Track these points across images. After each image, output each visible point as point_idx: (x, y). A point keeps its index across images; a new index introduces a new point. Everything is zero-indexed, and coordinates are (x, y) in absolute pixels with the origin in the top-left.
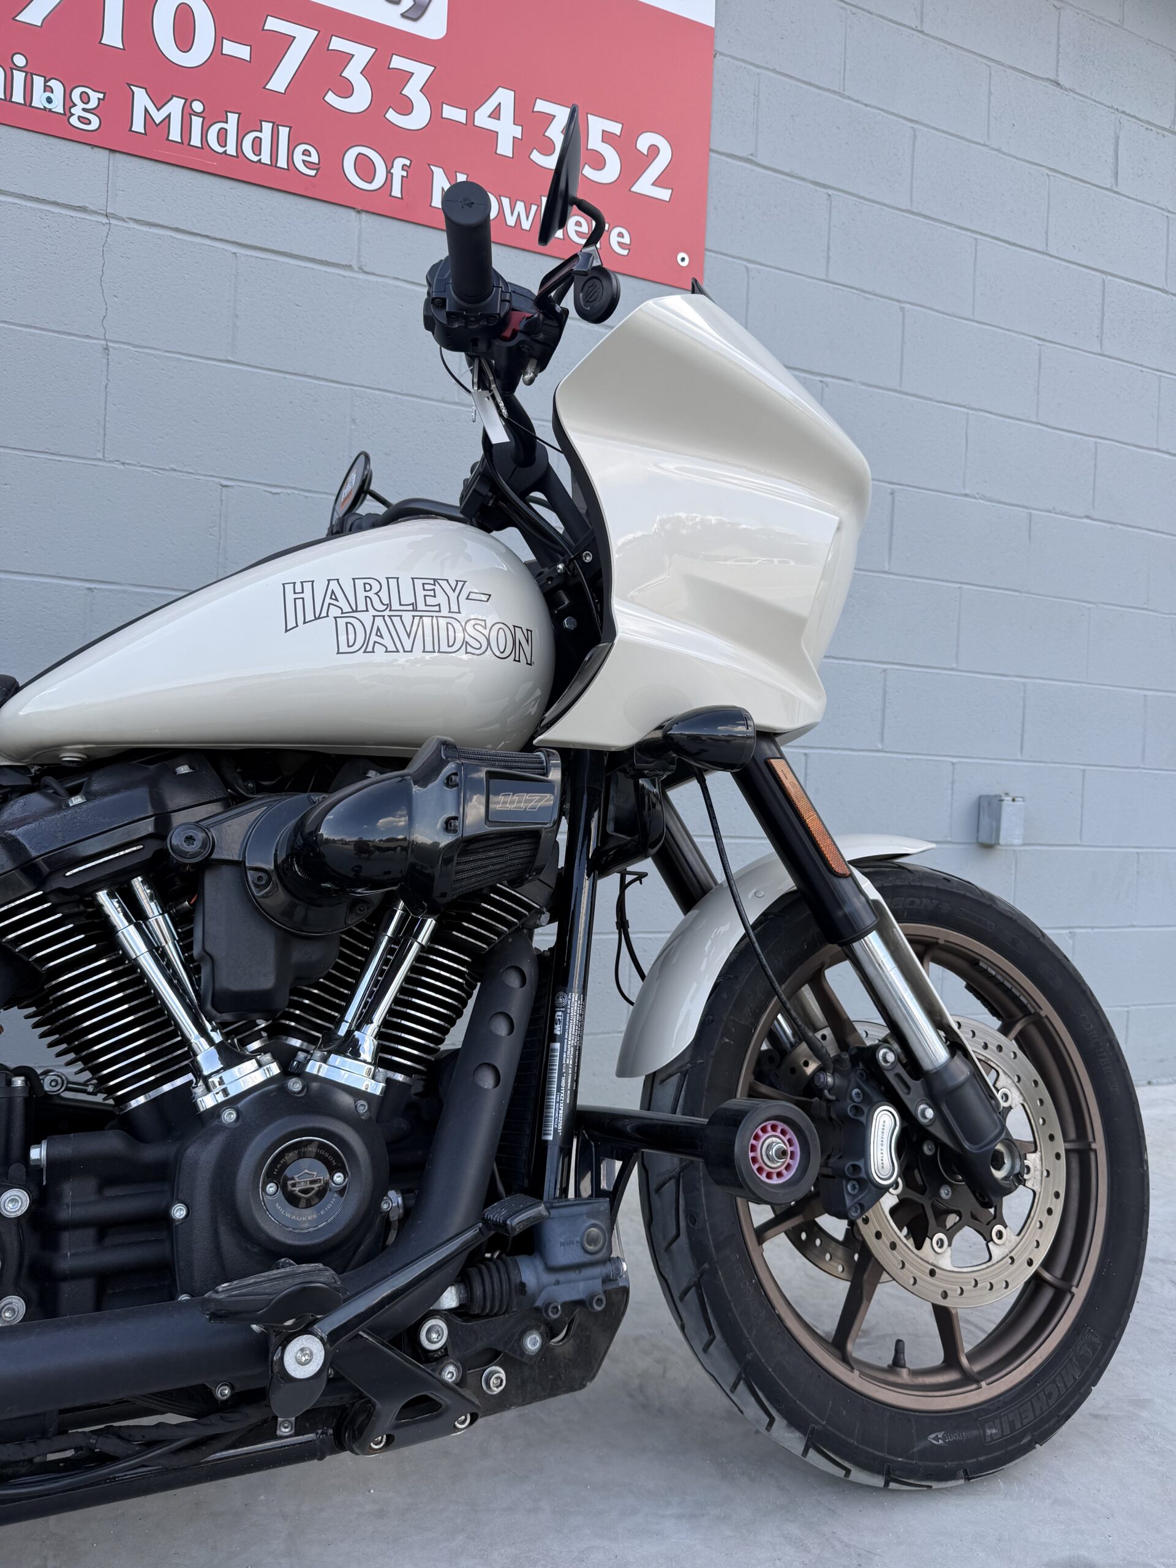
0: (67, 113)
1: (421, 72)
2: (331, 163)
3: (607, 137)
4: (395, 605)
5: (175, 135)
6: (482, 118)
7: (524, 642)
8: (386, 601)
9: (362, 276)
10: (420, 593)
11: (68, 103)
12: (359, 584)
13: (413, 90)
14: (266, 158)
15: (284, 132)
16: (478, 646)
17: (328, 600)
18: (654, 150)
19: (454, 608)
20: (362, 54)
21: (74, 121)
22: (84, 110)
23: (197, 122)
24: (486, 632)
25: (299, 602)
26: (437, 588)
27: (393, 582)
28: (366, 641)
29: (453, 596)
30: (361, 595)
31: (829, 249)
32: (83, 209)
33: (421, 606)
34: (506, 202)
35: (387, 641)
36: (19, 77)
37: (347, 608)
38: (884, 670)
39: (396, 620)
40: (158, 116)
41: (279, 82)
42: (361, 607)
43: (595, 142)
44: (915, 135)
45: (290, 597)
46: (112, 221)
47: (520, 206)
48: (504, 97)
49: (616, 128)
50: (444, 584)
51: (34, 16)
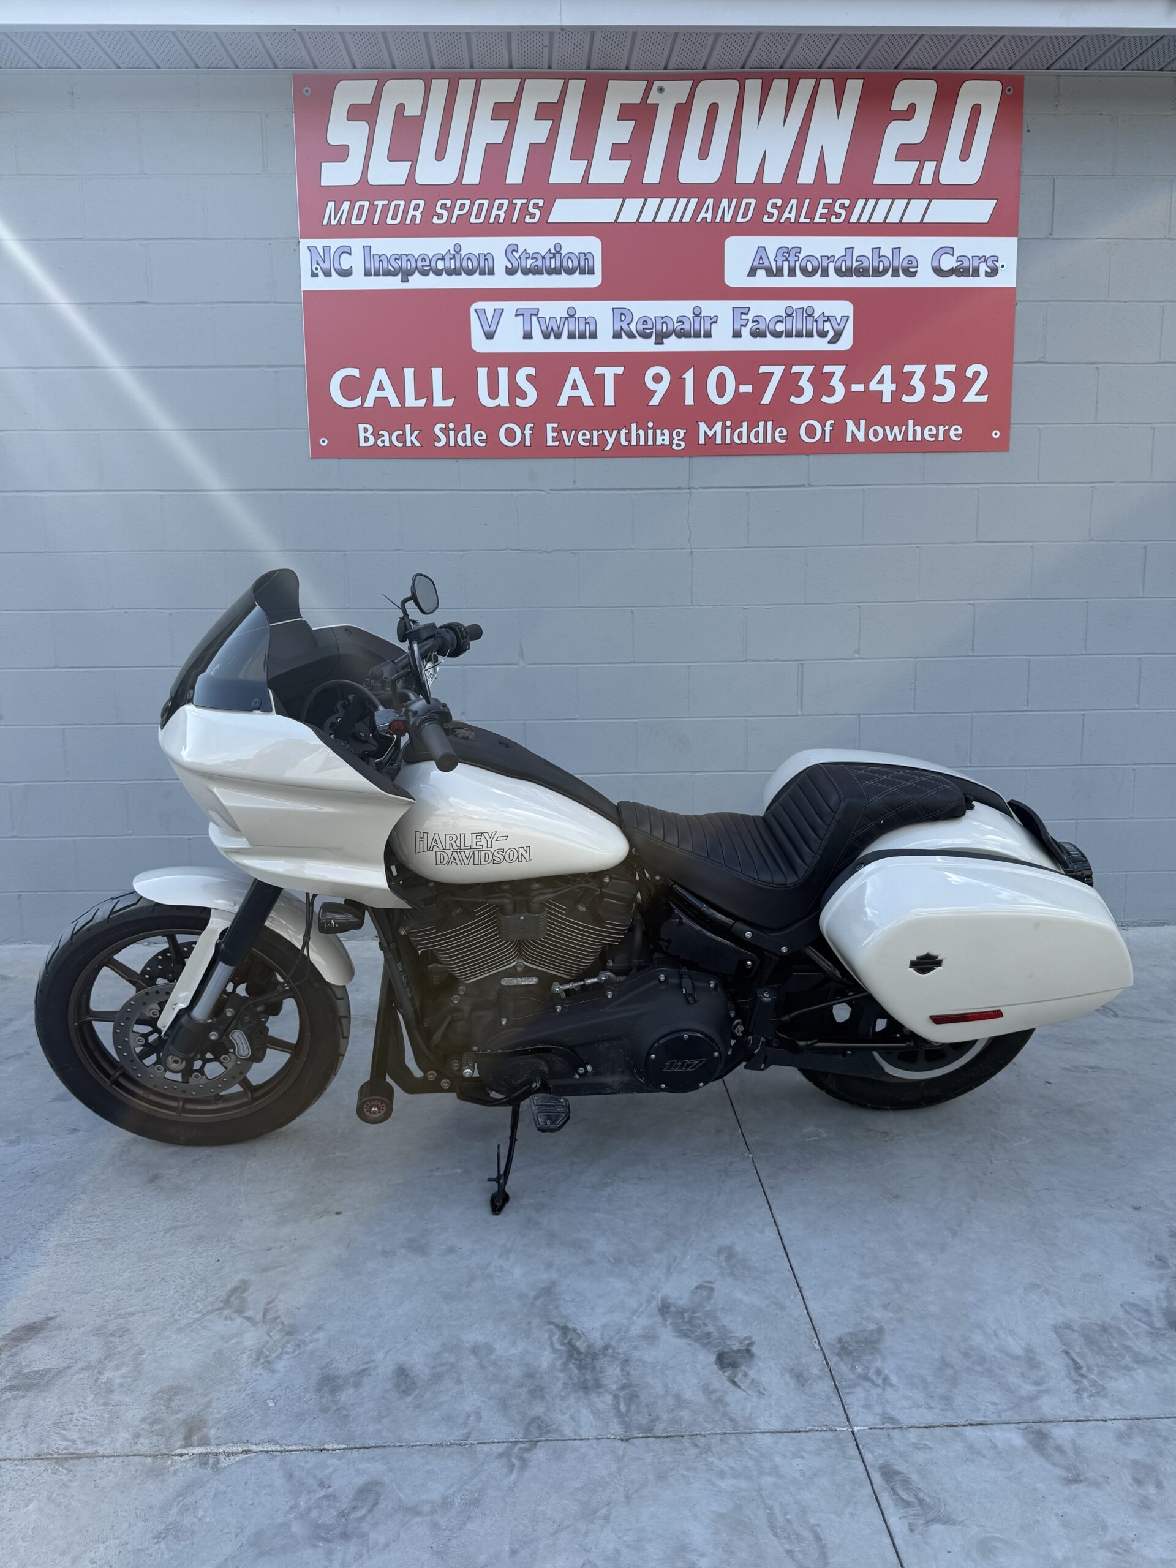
0: (671, 443)
1: (839, 370)
2: (793, 437)
3: (947, 375)
5: (718, 441)
6: (874, 386)
9: (811, 489)
11: (671, 438)
13: (835, 382)
14: (761, 440)
15: (770, 424)
18: (977, 374)
20: (807, 370)
21: (674, 447)
22: (678, 440)
23: (728, 431)
31: (1097, 403)
32: (679, 488)
34: (887, 428)
36: (650, 432)
38: (1140, 659)
40: (710, 434)
41: (766, 399)
43: (940, 380)
44: (1163, 310)
46: (692, 491)
47: (896, 429)
48: (886, 370)
49: (952, 368)
51: (655, 401)
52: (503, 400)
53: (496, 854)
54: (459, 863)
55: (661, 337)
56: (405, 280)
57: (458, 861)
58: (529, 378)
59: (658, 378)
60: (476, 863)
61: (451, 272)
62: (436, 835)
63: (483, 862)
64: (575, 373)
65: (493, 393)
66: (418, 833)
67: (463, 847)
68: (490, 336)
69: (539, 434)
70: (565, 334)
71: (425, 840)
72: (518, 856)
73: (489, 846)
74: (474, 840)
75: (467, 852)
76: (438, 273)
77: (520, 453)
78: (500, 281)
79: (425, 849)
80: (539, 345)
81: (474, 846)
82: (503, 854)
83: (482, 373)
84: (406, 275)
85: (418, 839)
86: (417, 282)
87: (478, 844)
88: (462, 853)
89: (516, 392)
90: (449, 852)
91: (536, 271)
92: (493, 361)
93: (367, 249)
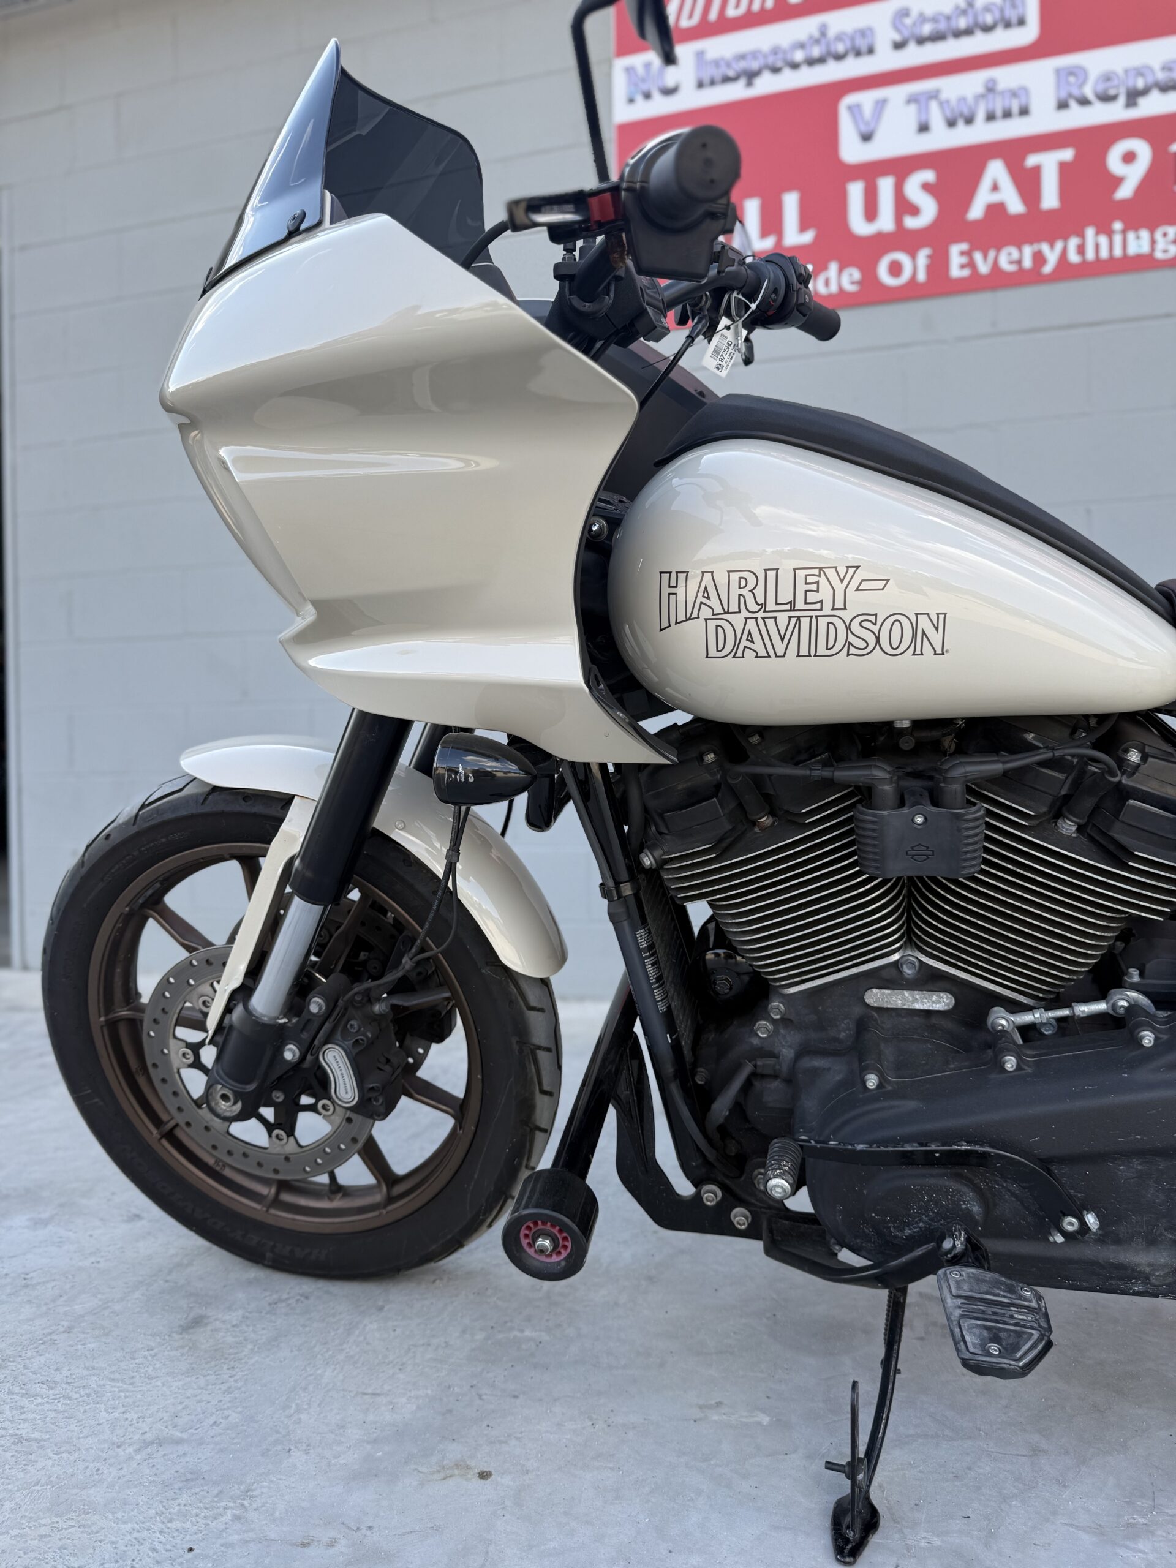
0: (1154, 250)
11: (1153, 242)
21: (1158, 255)
22: (1165, 243)
36: (1118, 237)
51: (1125, 192)
52: (886, 222)
53: (855, 627)
54: (762, 652)
55: (1134, 97)
56: (750, 84)
57: (758, 646)
58: (926, 187)
59: (1129, 157)
60: (804, 651)
61: (811, 62)
62: (708, 576)
63: (822, 650)
64: (996, 170)
65: (871, 213)
66: (665, 577)
67: (771, 605)
68: (867, 137)
69: (939, 264)
70: (981, 115)
71: (680, 591)
72: (914, 634)
73: (839, 604)
74: (801, 587)
75: (783, 618)
76: (795, 66)
77: (912, 292)
78: (886, 60)
79: (681, 617)
80: (942, 139)
81: (800, 605)
82: (876, 629)
83: (856, 191)
84: (751, 76)
85: (666, 590)
86: (767, 85)
87: (811, 597)
88: (770, 623)
89: (904, 207)
90: (738, 620)
91: (937, 37)
92: (870, 172)
93: (700, 55)
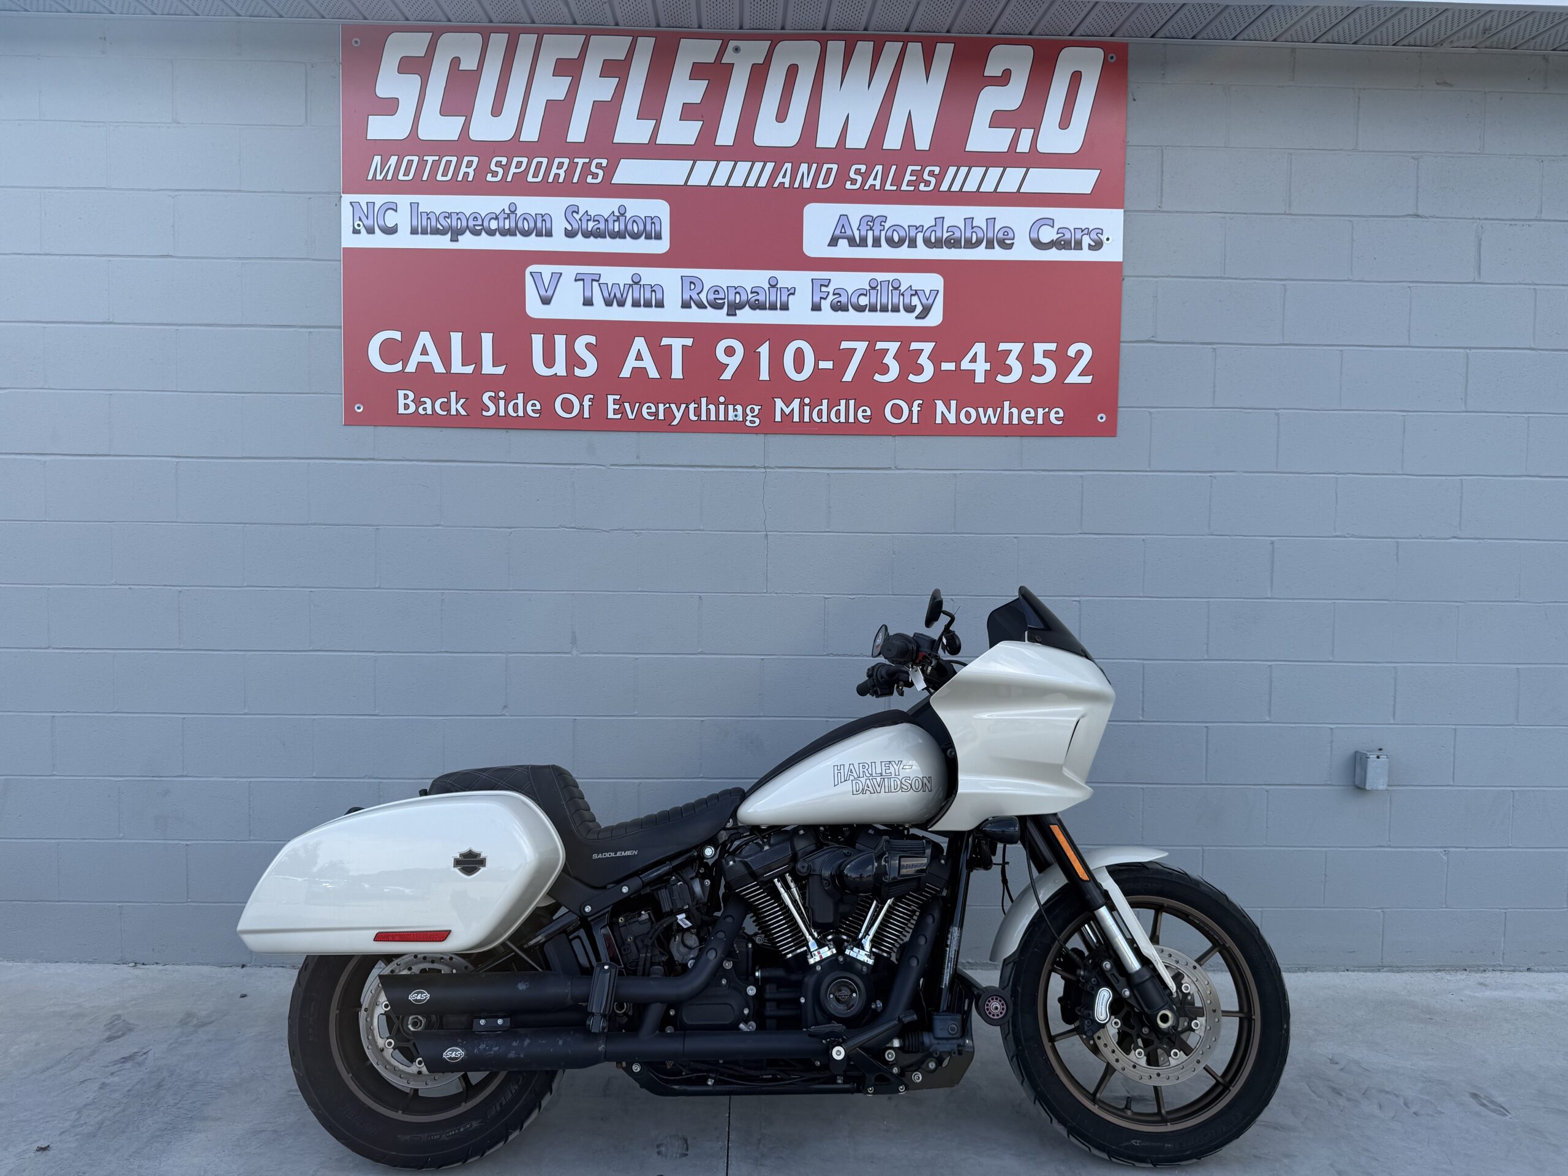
0: (745, 420)
1: (928, 347)
2: (877, 416)
3: (1047, 354)
4: (874, 774)
5: (796, 419)
6: (965, 365)
7: (927, 783)
8: (870, 773)
9: (898, 472)
10: (884, 768)
11: (745, 415)
12: (861, 765)
13: (923, 360)
14: (843, 420)
15: (852, 402)
16: (906, 788)
17: (849, 773)
18: (1080, 354)
19: (897, 774)
20: (893, 347)
21: (748, 423)
22: (752, 416)
23: (807, 409)
24: (910, 782)
25: (839, 774)
26: (891, 765)
27: (873, 764)
28: (863, 790)
29: (897, 768)
30: (861, 770)
31: (1214, 386)
32: (754, 467)
33: (884, 774)
34: (981, 410)
35: (871, 789)
36: (722, 407)
37: (856, 776)
38: (1270, 666)
39: (874, 780)
40: (787, 411)
41: (848, 377)
42: (861, 776)
43: (1039, 359)
44: (1285, 289)
45: (836, 771)
46: (768, 470)
47: (990, 411)
48: (979, 348)
49: (1052, 346)
50: (893, 763)
51: (727, 375)
52: (560, 369)
55: (734, 308)
56: (454, 239)
58: (588, 346)
59: (729, 351)
61: (504, 233)
64: (639, 343)
65: (549, 361)
68: (546, 301)
69: (599, 406)
70: (629, 301)
76: (491, 233)
77: (578, 425)
78: (558, 243)
80: (600, 312)
83: (537, 340)
84: (456, 234)
86: (468, 242)
89: (574, 360)
91: (598, 234)
92: (550, 328)
93: (414, 206)
